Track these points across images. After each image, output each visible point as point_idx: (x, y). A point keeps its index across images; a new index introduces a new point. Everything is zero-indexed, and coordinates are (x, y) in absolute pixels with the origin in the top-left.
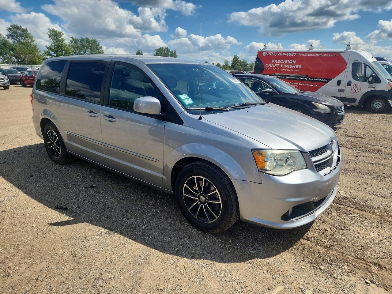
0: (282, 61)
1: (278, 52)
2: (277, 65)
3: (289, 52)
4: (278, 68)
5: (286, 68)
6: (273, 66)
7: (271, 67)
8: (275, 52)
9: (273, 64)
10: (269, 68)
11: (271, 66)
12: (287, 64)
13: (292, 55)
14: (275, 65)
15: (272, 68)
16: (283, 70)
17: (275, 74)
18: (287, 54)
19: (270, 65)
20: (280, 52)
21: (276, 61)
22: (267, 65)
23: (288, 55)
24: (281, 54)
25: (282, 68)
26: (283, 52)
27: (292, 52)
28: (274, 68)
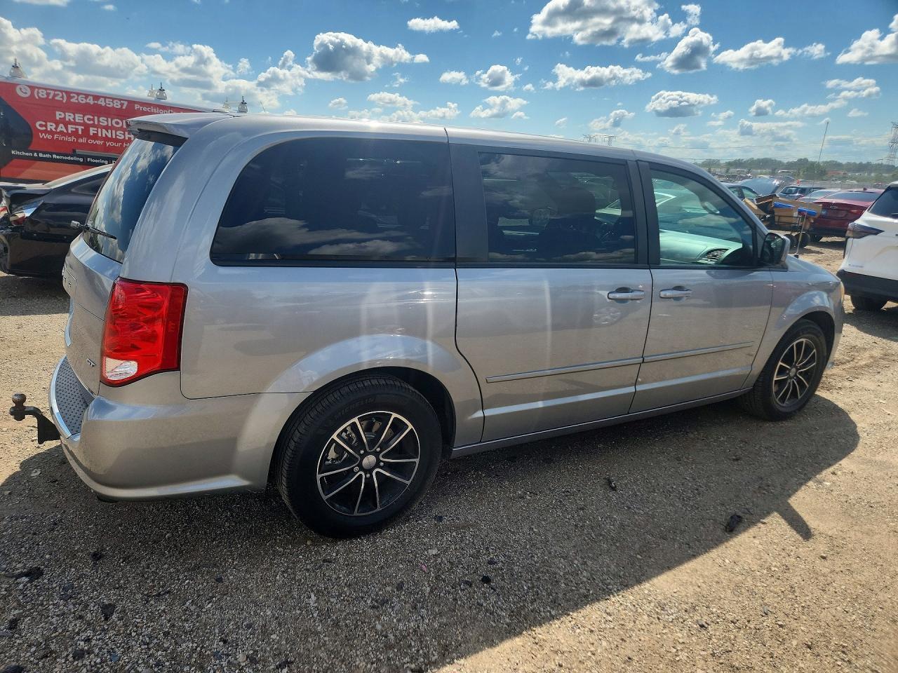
0: (89, 119)
1: (72, 93)
2: (77, 129)
3: (105, 98)
4: (81, 136)
5: (106, 139)
6: (61, 128)
7: (56, 133)
8: (62, 91)
9: (61, 125)
10: (51, 132)
11: (56, 129)
12: (107, 128)
13: (117, 105)
14: (69, 126)
15: (61, 133)
16: (98, 142)
17: (74, 151)
18: (101, 102)
19: (51, 126)
20: (78, 94)
21: (69, 116)
22: (41, 125)
23: (103, 104)
24: (82, 100)
25: (95, 137)
26: (87, 96)
27: (113, 99)
28: (70, 135)
